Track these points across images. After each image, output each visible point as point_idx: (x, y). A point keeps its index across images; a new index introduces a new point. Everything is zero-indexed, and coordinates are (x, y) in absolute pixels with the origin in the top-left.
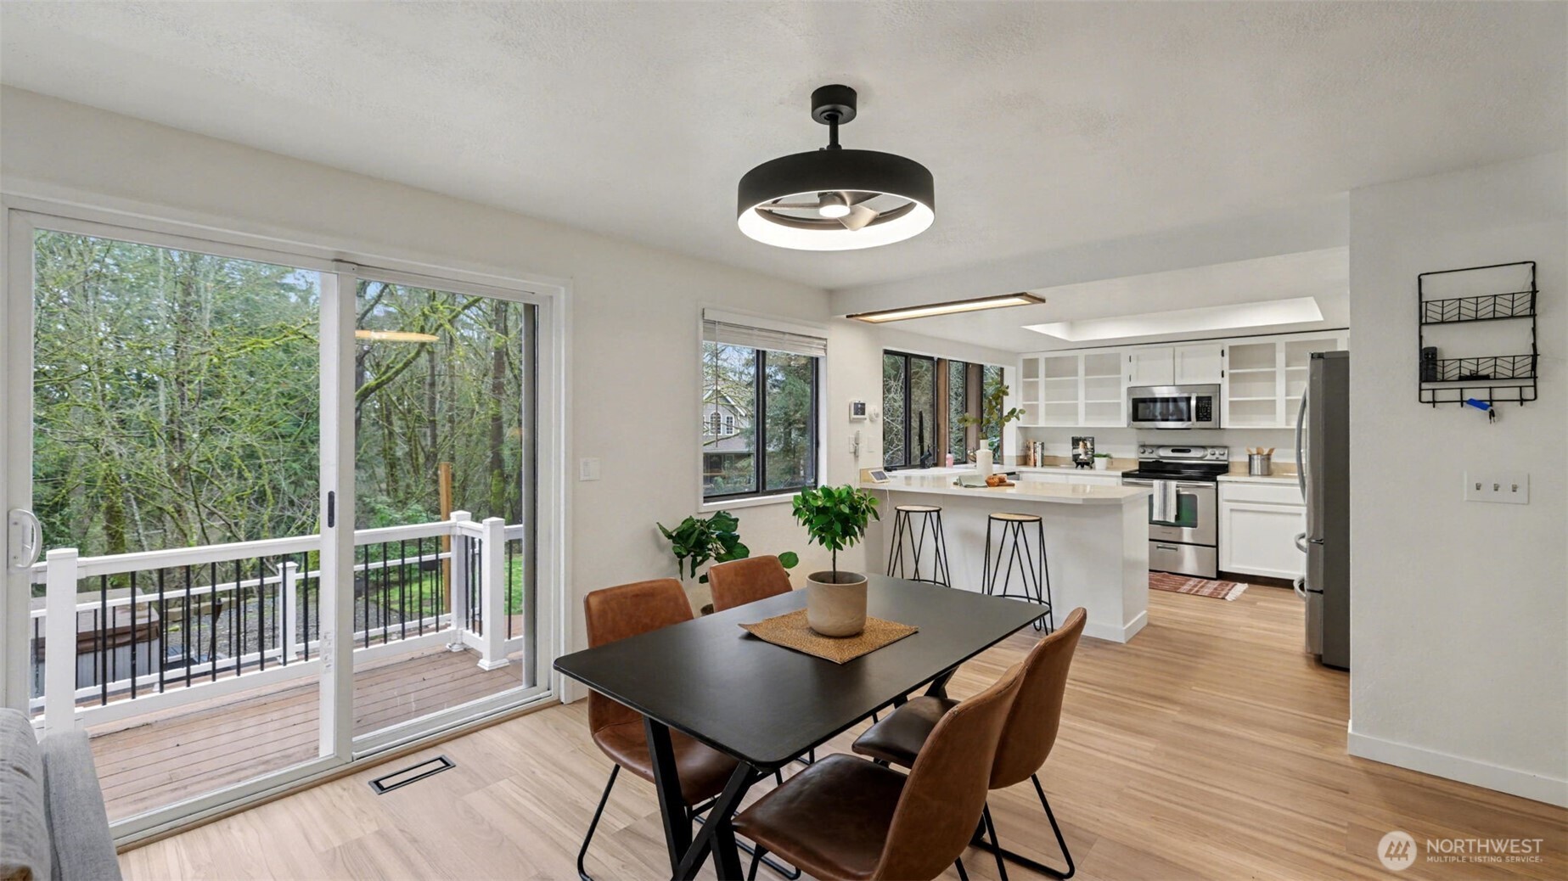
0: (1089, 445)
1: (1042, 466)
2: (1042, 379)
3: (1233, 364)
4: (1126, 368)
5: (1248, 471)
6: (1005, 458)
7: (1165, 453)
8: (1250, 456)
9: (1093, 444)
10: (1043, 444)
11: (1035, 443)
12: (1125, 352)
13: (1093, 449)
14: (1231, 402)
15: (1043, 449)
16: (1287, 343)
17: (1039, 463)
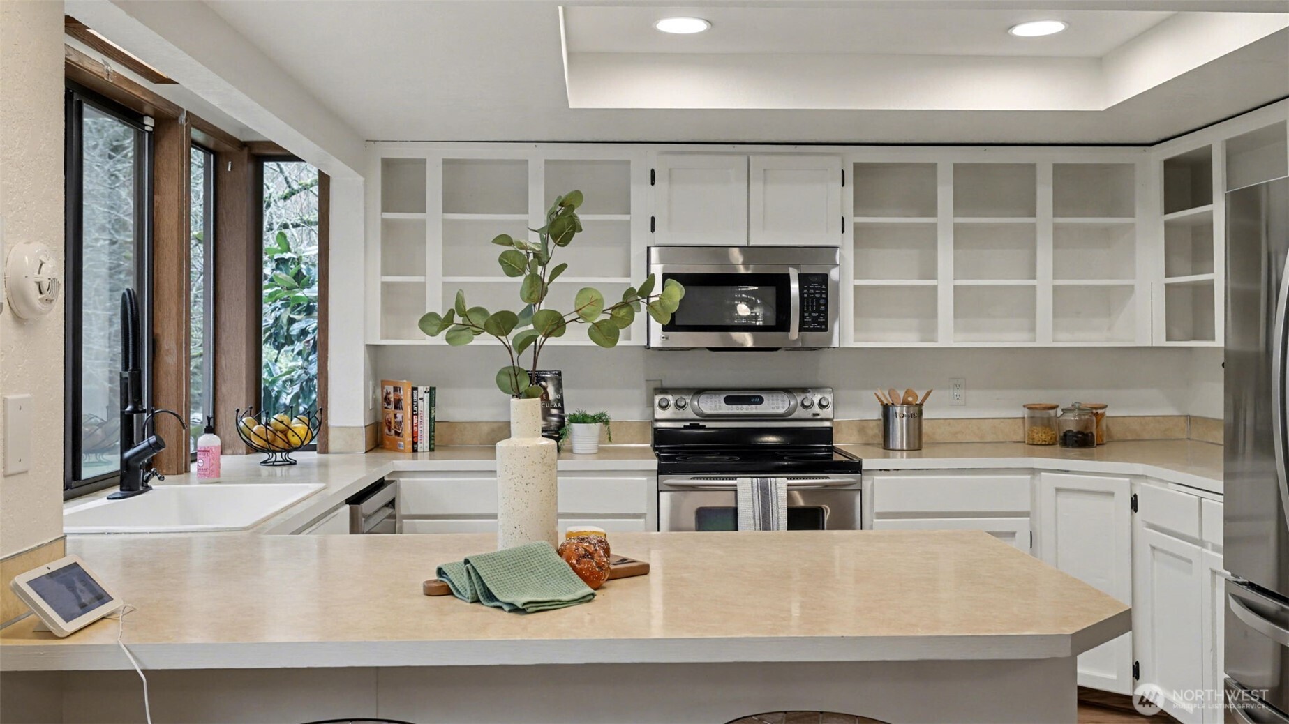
0: (551, 390)
1: (431, 450)
2: (434, 215)
3: (861, 204)
4: (643, 199)
5: (881, 440)
6: (332, 435)
7: (713, 405)
8: (886, 408)
9: (559, 387)
10: (432, 392)
11: (414, 389)
12: (642, 159)
13: (561, 401)
14: (856, 287)
15: (432, 404)
16: (957, 167)
17: (424, 444)
